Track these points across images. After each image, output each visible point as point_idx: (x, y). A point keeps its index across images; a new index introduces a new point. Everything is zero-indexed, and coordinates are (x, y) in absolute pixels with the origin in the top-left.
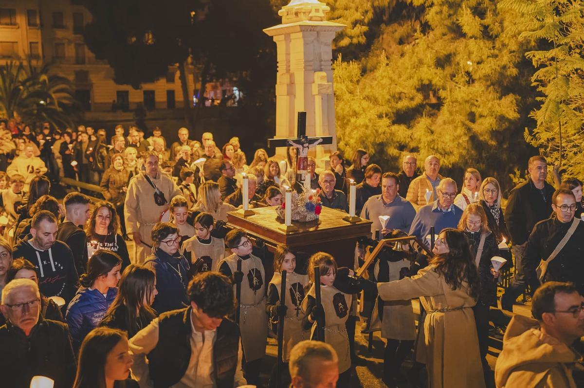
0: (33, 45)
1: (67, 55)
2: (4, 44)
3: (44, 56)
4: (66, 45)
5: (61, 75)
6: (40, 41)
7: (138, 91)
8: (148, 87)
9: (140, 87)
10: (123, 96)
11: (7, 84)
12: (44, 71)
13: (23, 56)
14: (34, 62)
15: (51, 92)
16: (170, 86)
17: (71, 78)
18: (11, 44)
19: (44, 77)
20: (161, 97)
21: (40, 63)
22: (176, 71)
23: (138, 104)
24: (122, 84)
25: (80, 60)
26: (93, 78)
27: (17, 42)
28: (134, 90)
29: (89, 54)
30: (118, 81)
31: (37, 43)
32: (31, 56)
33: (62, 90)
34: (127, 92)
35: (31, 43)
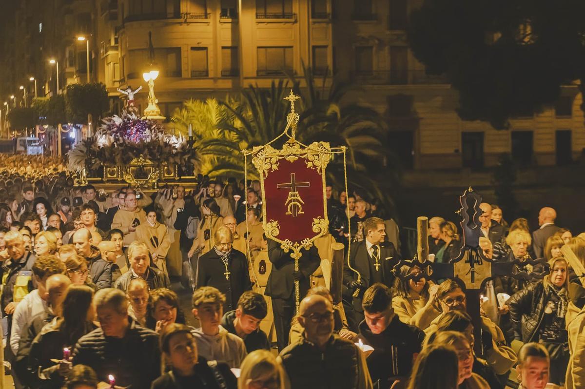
0: (317, 50)
1: (375, 68)
2: (269, 50)
3: (335, 71)
4: (374, 49)
5: (364, 103)
6: (329, 42)
7: (503, 132)
8: (520, 124)
9: (506, 125)
10: (473, 141)
11: (272, 122)
12: (335, 97)
13: (300, 71)
14: (318, 82)
15: (344, 134)
16: (563, 123)
17: (381, 109)
18: (282, 50)
19: (334, 108)
20: (544, 144)
21: (329, 83)
22: (576, 94)
23: (502, 156)
24: (473, 119)
25: (398, 76)
26: (420, 108)
27: (291, 47)
28: (495, 132)
29: (414, 64)
30: (465, 115)
31: (326, 47)
32: (314, 71)
33: (365, 132)
34: (480, 136)
35: (314, 47)
